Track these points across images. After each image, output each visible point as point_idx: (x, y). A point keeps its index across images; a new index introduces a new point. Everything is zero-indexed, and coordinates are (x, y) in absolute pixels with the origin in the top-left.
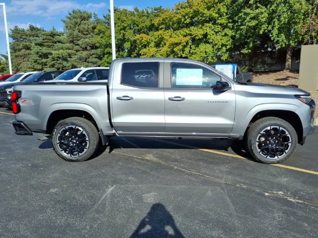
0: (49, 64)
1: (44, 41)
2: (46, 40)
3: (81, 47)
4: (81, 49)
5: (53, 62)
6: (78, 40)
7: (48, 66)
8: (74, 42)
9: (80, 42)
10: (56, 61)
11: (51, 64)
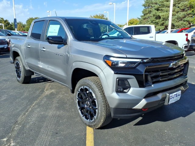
0: (160, 23)
1: (160, 6)
2: (161, 6)
3: (180, 9)
4: (181, 10)
5: (163, 22)
6: (179, 4)
7: (159, 25)
8: (176, 5)
9: (180, 5)
10: (165, 21)
11: (161, 23)
